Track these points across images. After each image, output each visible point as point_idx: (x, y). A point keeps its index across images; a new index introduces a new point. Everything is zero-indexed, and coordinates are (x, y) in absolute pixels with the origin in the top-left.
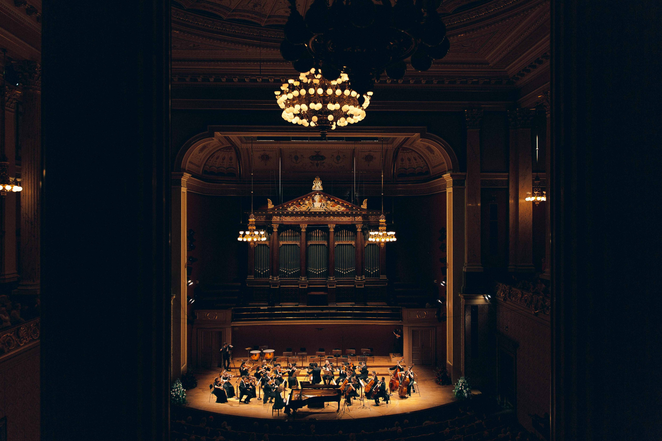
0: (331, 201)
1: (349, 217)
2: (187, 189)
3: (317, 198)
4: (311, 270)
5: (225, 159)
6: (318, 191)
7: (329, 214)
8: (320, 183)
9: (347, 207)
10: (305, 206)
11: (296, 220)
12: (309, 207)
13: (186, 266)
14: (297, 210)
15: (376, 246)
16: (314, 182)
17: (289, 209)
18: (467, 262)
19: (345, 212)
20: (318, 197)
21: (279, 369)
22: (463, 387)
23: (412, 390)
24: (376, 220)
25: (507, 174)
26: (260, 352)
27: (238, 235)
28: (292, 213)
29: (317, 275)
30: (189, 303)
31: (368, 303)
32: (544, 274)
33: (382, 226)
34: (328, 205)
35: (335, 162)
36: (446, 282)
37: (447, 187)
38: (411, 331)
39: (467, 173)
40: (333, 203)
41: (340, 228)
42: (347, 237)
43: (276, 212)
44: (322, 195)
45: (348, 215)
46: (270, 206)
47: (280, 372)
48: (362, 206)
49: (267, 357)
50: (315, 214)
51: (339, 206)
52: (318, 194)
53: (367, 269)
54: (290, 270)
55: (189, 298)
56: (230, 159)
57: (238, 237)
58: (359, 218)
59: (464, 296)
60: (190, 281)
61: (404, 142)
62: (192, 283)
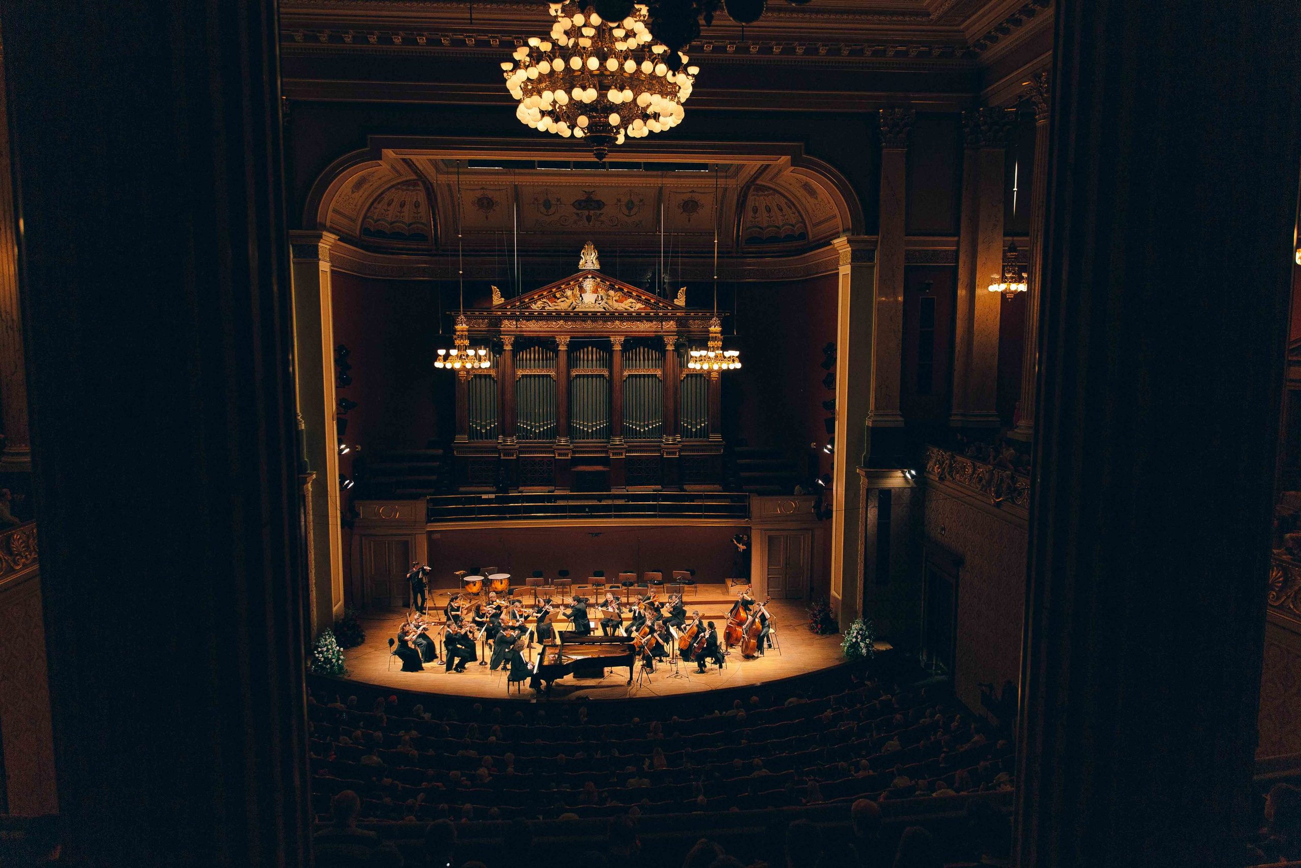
0: (616, 291)
1: (652, 322)
2: (332, 266)
3: (589, 284)
4: (577, 424)
5: (405, 204)
6: (590, 270)
7: (612, 317)
8: (593, 254)
9: (647, 302)
10: (565, 301)
11: (547, 327)
12: (572, 303)
13: (335, 417)
14: (550, 308)
15: (703, 378)
16: (583, 254)
17: (534, 306)
18: (873, 409)
19: (642, 312)
20: (591, 283)
21: (518, 609)
22: (859, 636)
23: (765, 645)
24: (703, 328)
25: (956, 239)
26: (483, 578)
27: (436, 357)
28: (540, 313)
29: (590, 433)
30: (343, 488)
31: (685, 487)
32: (1016, 430)
33: (715, 339)
34: (611, 298)
35: (624, 214)
36: (833, 446)
37: (841, 263)
38: (767, 538)
39: (878, 236)
40: (619, 294)
41: (633, 343)
42: (646, 362)
43: (509, 311)
44: (599, 280)
45: (648, 318)
46: (497, 299)
47: (520, 614)
48: (675, 300)
49: (496, 588)
50: (585, 316)
51: (631, 300)
52: (590, 276)
53: (685, 422)
54: (537, 424)
55: (342, 478)
56: (415, 206)
57: (436, 361)
58: (671, 325)
59: (865, 471)
60: (343, 446)
61: (761, 174)
62: (347, 450)
